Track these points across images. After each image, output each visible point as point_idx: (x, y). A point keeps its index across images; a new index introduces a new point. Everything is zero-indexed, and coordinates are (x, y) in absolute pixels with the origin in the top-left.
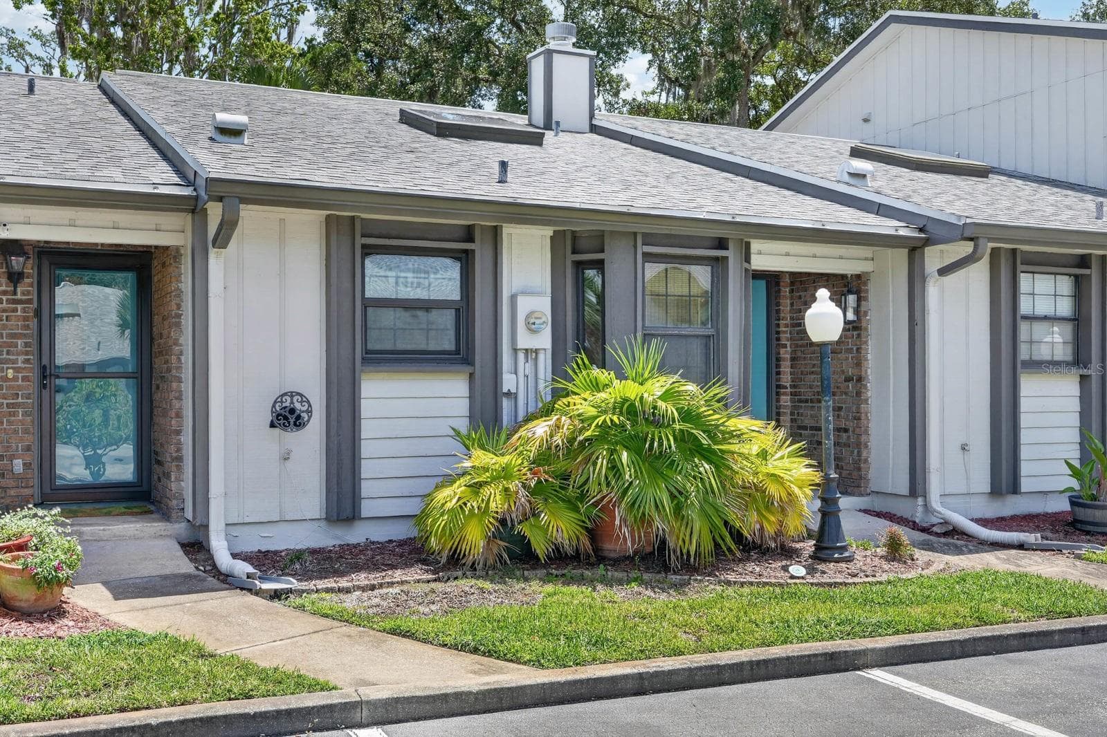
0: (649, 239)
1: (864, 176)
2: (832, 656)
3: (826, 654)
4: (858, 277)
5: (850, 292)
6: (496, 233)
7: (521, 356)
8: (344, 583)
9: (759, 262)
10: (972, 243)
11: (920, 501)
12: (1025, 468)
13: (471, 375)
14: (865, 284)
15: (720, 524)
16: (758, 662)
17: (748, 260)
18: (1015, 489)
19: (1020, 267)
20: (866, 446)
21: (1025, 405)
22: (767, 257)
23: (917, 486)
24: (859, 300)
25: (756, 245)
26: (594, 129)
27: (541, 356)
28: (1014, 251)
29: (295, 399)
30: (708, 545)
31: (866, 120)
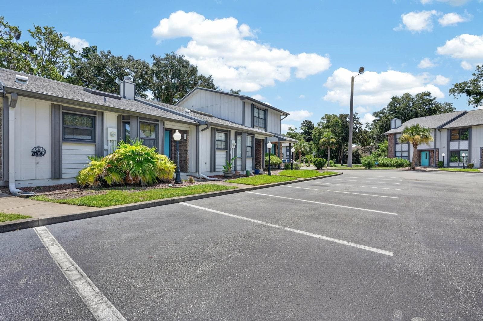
0: (141, 118)
1: (189, 112)
2: (173, 200)
3: (172, 200)
4: (187, 131)
5: (185, 134)
6: (102, 114)
7: (109, 142)
8: (51, 193)
9: (166, 126)
10: (207, 125)
11: (198, 173)
12: (216, 167)
13: (95, 145)
14: (188, 132)
15: (154, 176)
16: (156, 202)
17: (164, 125)
18: (215, 171)
19: (216, 131)
20: (188, 163)
21: (216, 156)
22: (168, 125)
23: (197, 170)
24: (187, 135)
25: (166, 122)
26: (135, 100)
27: (114, 142)
28: (215, 128)
29: (40, 148)
30: (151, 181)
31: (193, 106)
